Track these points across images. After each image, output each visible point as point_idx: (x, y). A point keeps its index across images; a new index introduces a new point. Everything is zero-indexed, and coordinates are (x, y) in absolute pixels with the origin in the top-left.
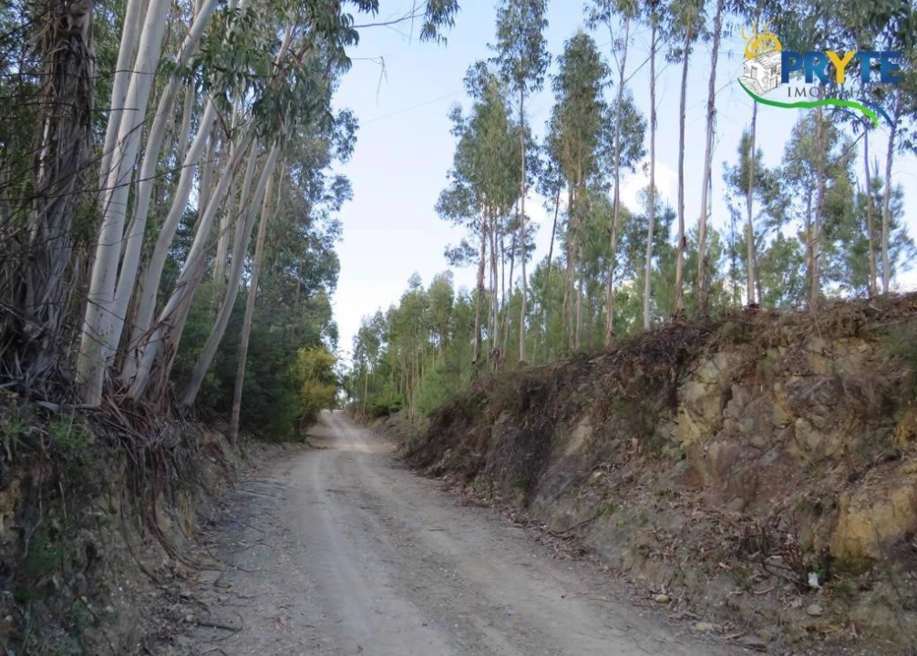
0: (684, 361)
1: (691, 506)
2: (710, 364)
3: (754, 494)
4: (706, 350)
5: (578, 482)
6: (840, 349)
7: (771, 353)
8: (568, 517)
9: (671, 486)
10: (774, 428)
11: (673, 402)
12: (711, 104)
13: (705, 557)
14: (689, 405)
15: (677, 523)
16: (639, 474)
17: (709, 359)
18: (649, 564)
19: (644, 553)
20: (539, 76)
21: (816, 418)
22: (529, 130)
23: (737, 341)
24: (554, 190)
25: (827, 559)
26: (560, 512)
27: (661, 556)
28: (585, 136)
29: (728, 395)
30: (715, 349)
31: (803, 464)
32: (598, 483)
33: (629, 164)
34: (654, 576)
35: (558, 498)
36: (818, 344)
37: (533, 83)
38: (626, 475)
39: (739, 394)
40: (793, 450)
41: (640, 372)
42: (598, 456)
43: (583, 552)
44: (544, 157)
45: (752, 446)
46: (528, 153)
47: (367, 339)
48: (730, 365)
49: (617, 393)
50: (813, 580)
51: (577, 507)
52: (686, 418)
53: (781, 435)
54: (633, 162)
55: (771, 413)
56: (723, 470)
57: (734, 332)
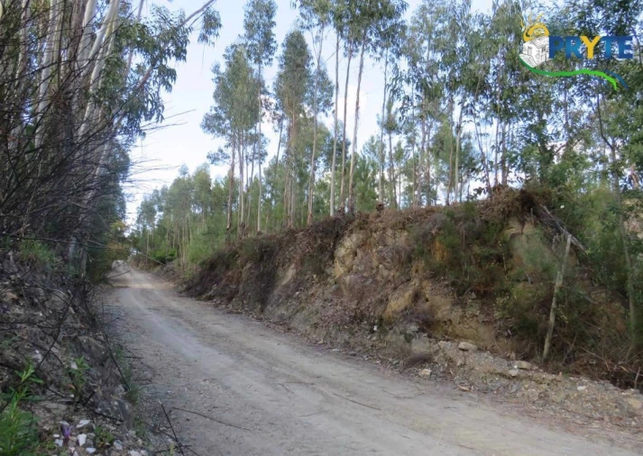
0: (338, 237)
1: (337, 305)
2: (349, 239)
3: (361, 298)
4: (347, 232)
5: (289, 297)
6: (398, 235)
7: (375, 235)
8: (283, 314)
9: (330, 296)
10: (372, 269)
11: (332, 257)
12: (357, 103)
13: (340, 326)
14: (339, 258)
15: (330, 312)
16: (316, 292)
17: (349, 237)
18: (317, 330)
19: (316, 326)
20: (270, 57)
21: (387, 264)
22: (264, 82)
23: (361, 229)
24: (279, 121)
25: (381, 319)
26: (279, 313)
27: (322, 327)
28: (297, 94)
29: (356, 254)
30: (351, 232)
31: (381, 284)
32: (298, 298)
33: (324, 111)
34: (319, 336)
35: (278, 306)
36: (389, 232)
37: (267, 61)
38: (310, 293)
39: (360, 254)
40: (379, 278)
41: (319, 242)
42: (299, 284)
43: (289, 329)
44: (273, 101)
45: (363, 277)
46: (262, 97)
47: (147, 211)
48: (358, 239)
49: (309, 252)
50: (375, 328)
51: (287, 309)
52: (338, 264)
53: (374, 271)
54: (326, 110)
55: (371, 262)
56: (351, 289)
57: (359, 224)
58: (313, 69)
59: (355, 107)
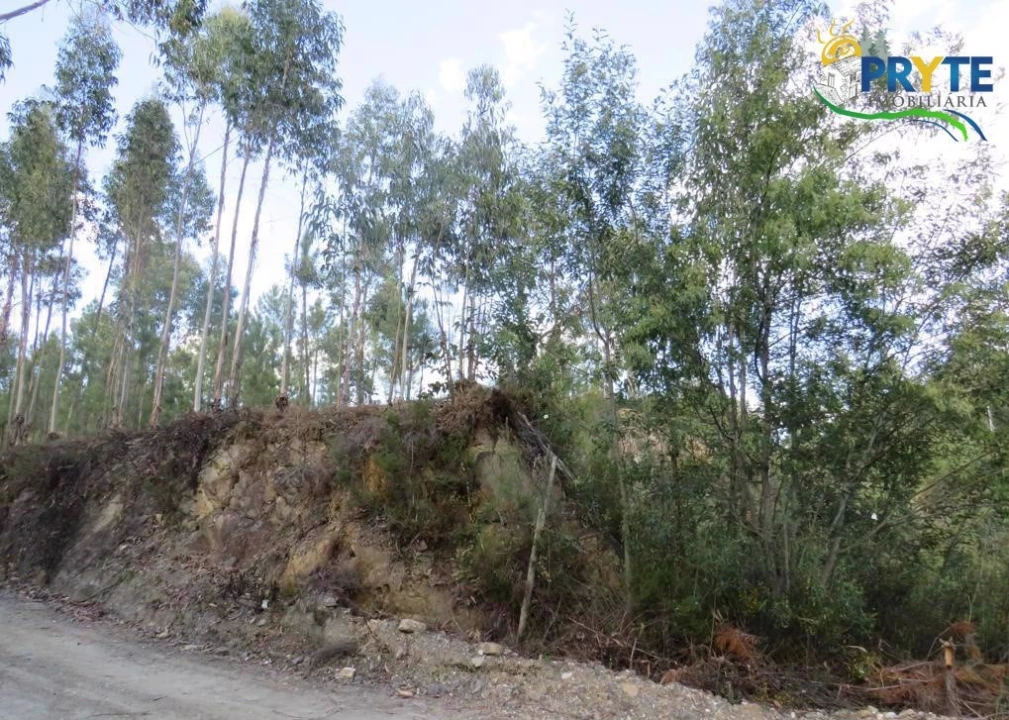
0: (206, 450)
1: (197, 566)
2: (226, 454)
3: (243, 553)
4: (224, 442)
5: (104, 555)
6: (310, 449)
7: (271, 448)
8: (92, 587)
9: (185, 552)
10: (264, 503)
11: (194, 483)
12: (255, 234)
13: (200, 604)
14: (206, 486)
15: (185, 580)
16: (160, 544)
17: (226, 449)
18: (159, 613)
19: (155, 605)
20: (102, 133)
21: (289, 497)
22: (86, 171)
23: (248, 437)
24: (109, 242)
25: (275, 589)
26: (83, 583)
27: (168, 606)
28: (147, 202)
29: (236, 479)
30: (231, 441)
31: (278, 529)
32: (123, 555)
33: (195, 236)
34: (160, 622)
35: (83, 571)
36: (297, 444)
37: (95, 138)
38: (148, 546)
39: (244, 478)
40: (274, 519)
41: (171, 455)
42: (126, 530)
43: (102, 614)
44: (101, 204)
45: (247, 517)
46: (80, 196)
48: (241, 454)
49: (150, 473)
50: (265, 605)
51: (100, 578)
52: (203, 497)
53: (267, 508)
54: (200, 235)
55: (263, 493)
56: (225, 537)
57: (246, 429)
58: (181, 167)
59: (250, 240)
